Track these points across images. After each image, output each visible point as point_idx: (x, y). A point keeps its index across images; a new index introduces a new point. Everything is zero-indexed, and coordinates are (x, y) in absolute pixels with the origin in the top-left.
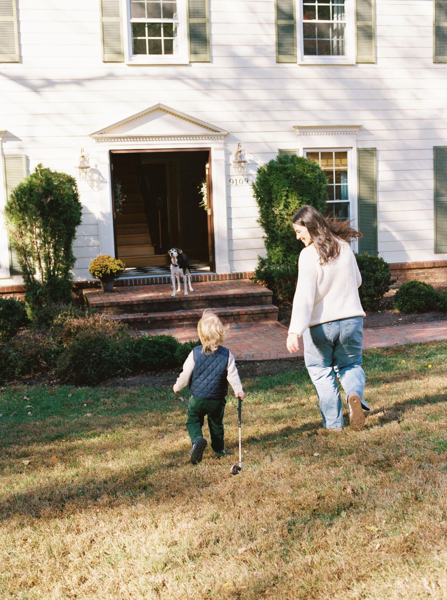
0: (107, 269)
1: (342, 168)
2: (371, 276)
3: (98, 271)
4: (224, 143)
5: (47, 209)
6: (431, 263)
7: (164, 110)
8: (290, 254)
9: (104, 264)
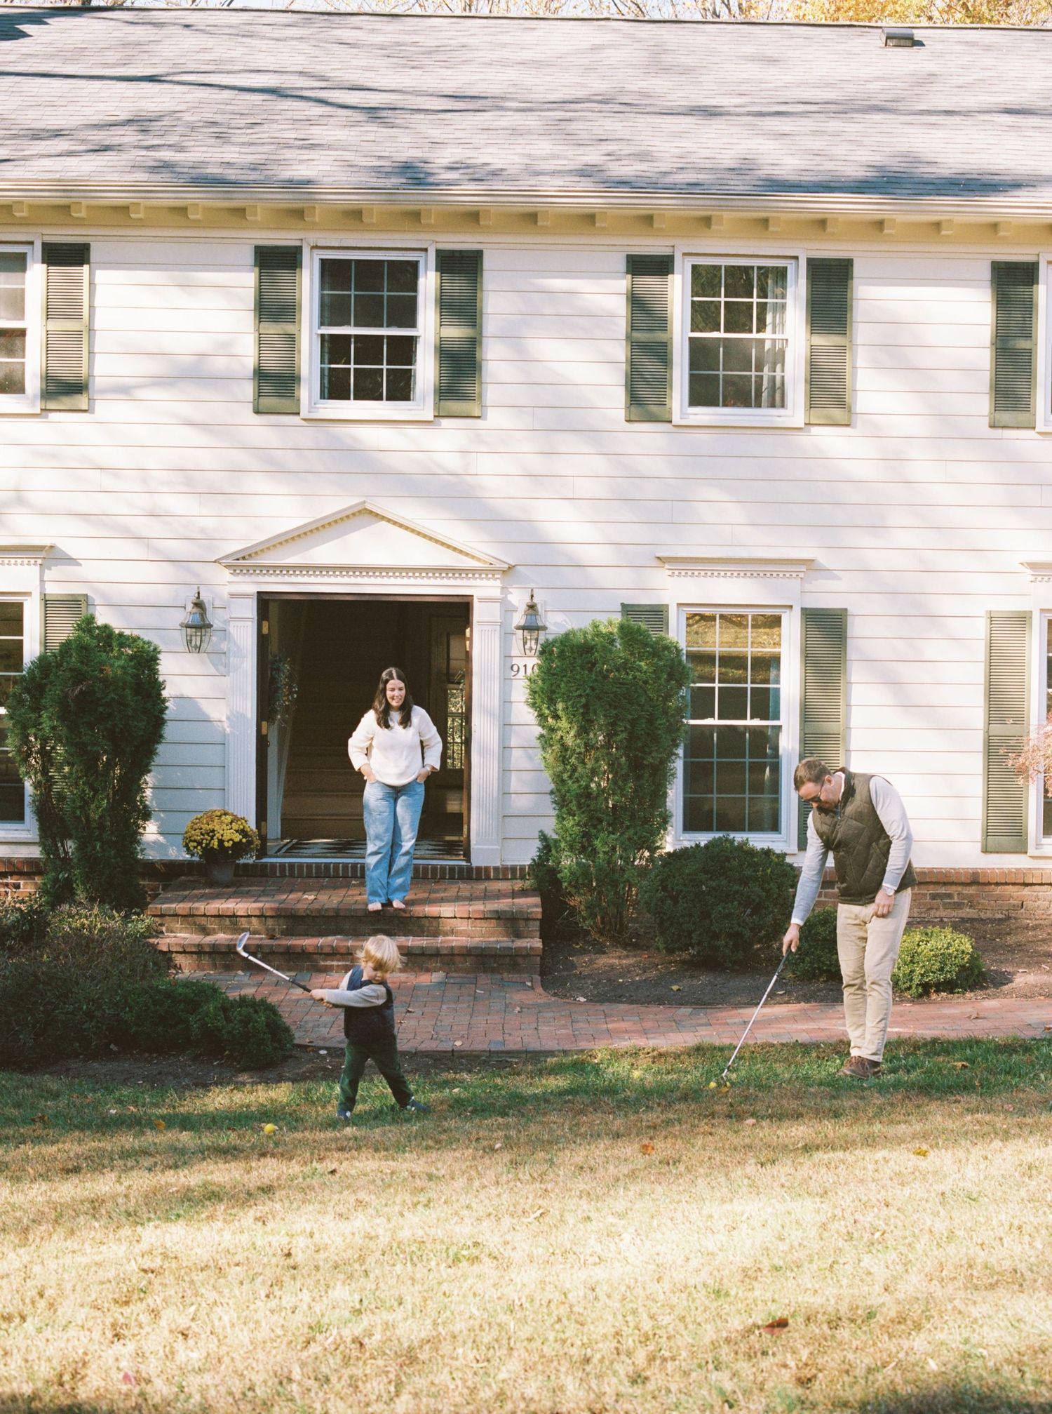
0: (212, 838)
1: (769, 650)
2: (736, 892)
3: (195, 841)
4: (502, 588)
5: (72, 707)
6: (966, 872)
7: (377, 515)
8: (599, 831)
9: (211, 827)
